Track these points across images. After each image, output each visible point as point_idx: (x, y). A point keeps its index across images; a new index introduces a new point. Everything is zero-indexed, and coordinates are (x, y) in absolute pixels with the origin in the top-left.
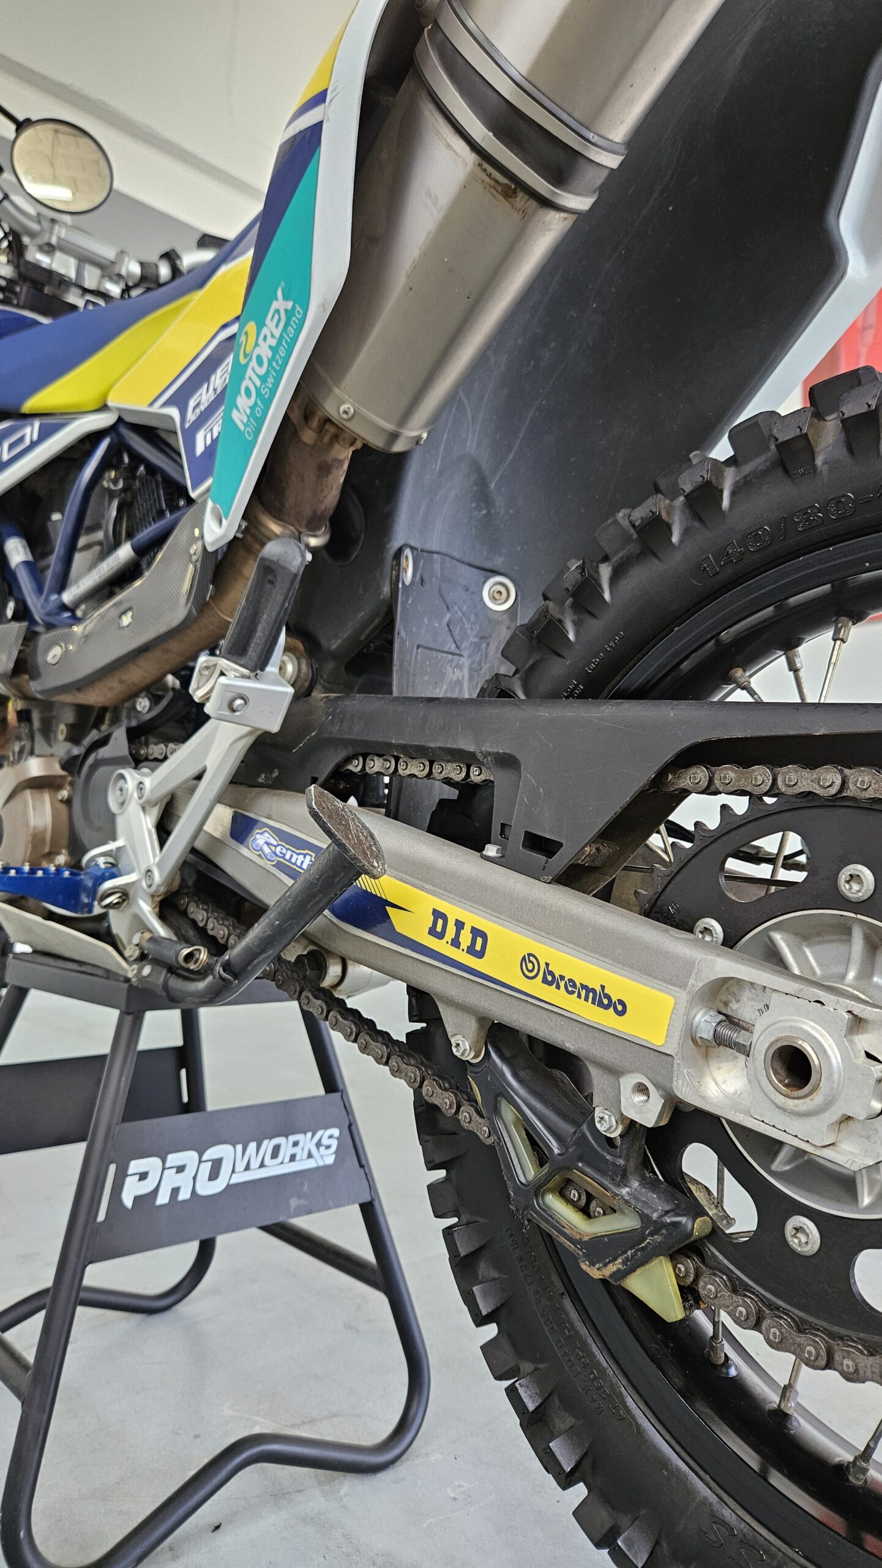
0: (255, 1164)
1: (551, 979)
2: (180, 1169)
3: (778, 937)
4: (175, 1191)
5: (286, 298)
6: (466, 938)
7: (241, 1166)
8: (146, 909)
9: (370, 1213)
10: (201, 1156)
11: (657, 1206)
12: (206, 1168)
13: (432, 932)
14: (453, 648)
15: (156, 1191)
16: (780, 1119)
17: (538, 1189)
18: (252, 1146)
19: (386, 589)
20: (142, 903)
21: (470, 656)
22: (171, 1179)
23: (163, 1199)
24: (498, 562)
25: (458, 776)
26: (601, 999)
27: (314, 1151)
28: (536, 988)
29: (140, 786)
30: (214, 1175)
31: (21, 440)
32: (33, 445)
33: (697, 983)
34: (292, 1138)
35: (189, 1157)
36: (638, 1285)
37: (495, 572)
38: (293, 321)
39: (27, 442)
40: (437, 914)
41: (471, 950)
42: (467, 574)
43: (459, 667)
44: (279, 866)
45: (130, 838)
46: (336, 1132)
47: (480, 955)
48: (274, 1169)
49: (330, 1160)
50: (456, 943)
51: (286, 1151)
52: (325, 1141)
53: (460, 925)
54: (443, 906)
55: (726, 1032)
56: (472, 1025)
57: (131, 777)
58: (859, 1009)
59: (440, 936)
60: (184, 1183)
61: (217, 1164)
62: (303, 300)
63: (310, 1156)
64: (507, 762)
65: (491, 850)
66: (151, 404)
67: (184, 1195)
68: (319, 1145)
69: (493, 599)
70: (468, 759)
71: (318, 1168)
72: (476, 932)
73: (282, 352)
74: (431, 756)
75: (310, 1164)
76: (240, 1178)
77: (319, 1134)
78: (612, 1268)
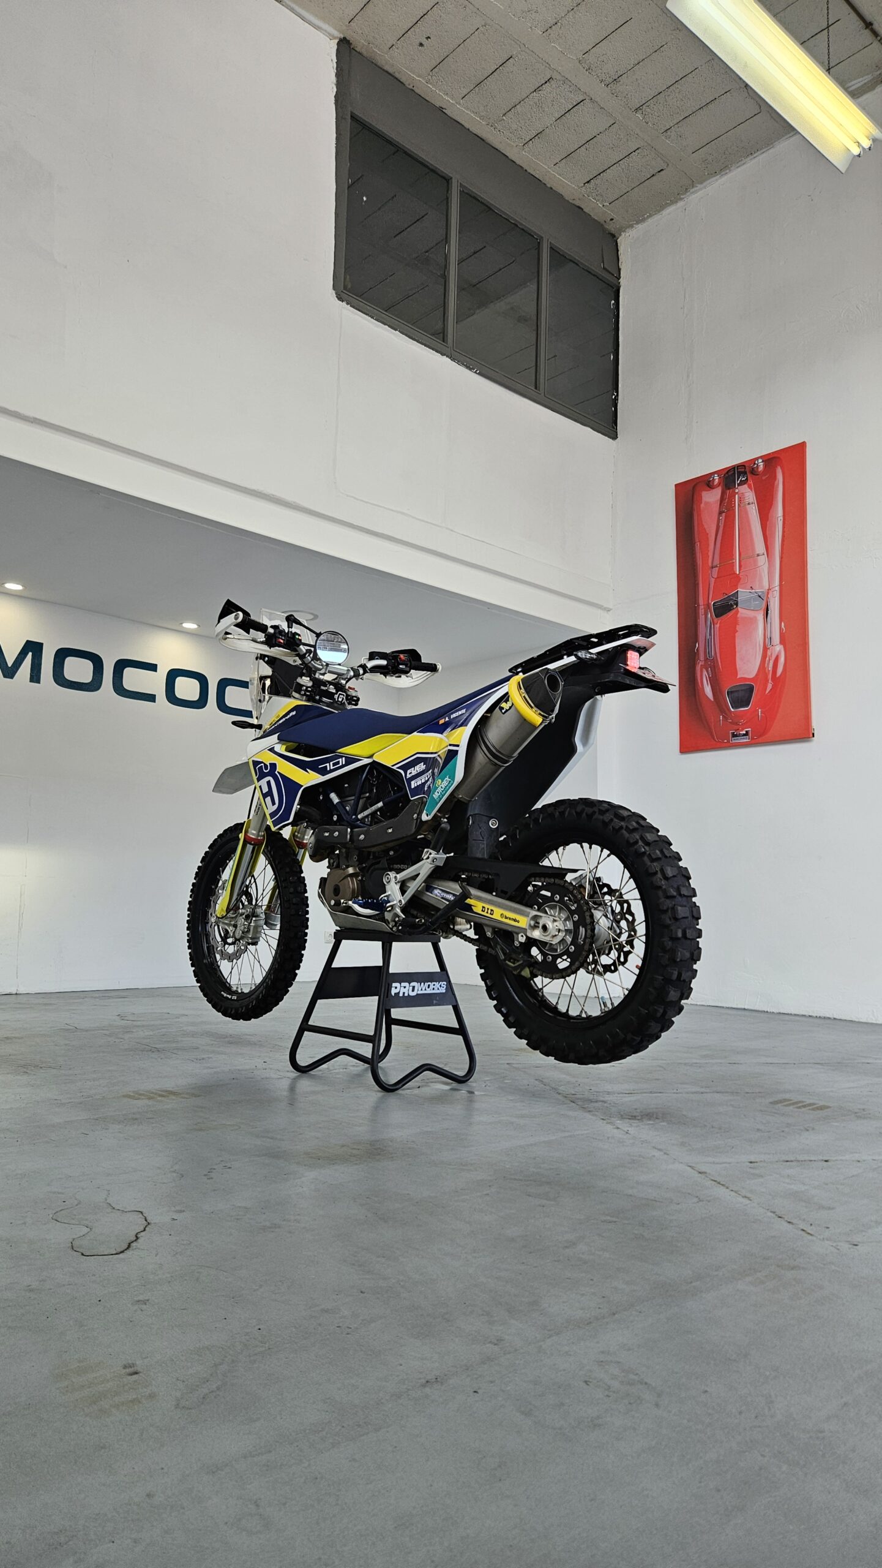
0: (423, 989)
1: (506, 918)
2: (405, 987)
3: (546, 908)
4: (404, 993)
5: (449, 778)
6: (489, 911)
7: (420, 989)
8: (398, 911)
9: (456, 1009)
10: (409, 984)
11: (526, 958)
12: (411, 988)
13: (482, 911)
14: (482, 839)
15: (399, 992)
16: (544, 937)
17: (505, 960)
18: (422, 984)
19: (465, 827)
20: (397, 909)
21: (487, 841)
22: (403, 990)
23: (401, 995)
24: (493, 815)
25: (487, 877)
26: (515, 920)
27: (439, 988)
28: (504, 920)
29: (396, 877)
30: (413, 990)
31: (338, 763)
32: (343, 766)
33: (531, 916)
34: (433, 983)
35: (406, 984)
36: (523, 973)
37: (493, 818)
38: (450, 783)
39: (341, 764)
40: (483, 907)
41: (491, 914)
42: (485, 818)
43: (483, 844)
44: (442, 898)
45: (392, 891)
46: (445, 983)
47: (492, 914)
48: (429, 991)
49: (444, 991)
50: (487, 913)
51: (432, 986)
52: (442, 985)
53: (488, 909)
54: (484, 905)
55: (536, 925)
56: (491, 929)
57: (392, 874)
58: (555, 918)
59: (484, 911)
60: (405, 990)
61: (414, 987)
62: (453, 780)
63: (438, 989)
64: (498, 875)
65: (494, 894)
66: (393, 766)
67: (406, 995)
68: (440, 986)
69: (492, 825)
70: (488, 874)
71: (441, 993)
72: (492, 910)
73: (448, 787)
74: (480, 873)
75: (438, 992)
76: (420, 992)
77: (441, 983)
78: (518, 971)
